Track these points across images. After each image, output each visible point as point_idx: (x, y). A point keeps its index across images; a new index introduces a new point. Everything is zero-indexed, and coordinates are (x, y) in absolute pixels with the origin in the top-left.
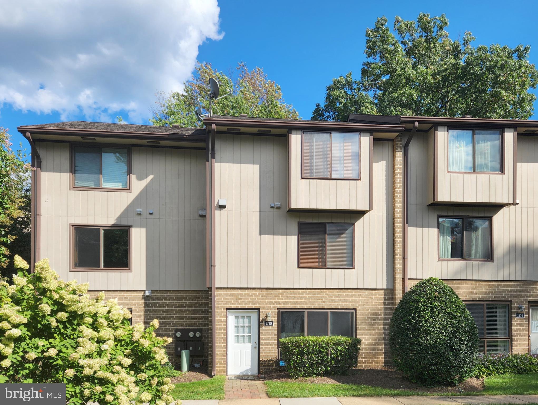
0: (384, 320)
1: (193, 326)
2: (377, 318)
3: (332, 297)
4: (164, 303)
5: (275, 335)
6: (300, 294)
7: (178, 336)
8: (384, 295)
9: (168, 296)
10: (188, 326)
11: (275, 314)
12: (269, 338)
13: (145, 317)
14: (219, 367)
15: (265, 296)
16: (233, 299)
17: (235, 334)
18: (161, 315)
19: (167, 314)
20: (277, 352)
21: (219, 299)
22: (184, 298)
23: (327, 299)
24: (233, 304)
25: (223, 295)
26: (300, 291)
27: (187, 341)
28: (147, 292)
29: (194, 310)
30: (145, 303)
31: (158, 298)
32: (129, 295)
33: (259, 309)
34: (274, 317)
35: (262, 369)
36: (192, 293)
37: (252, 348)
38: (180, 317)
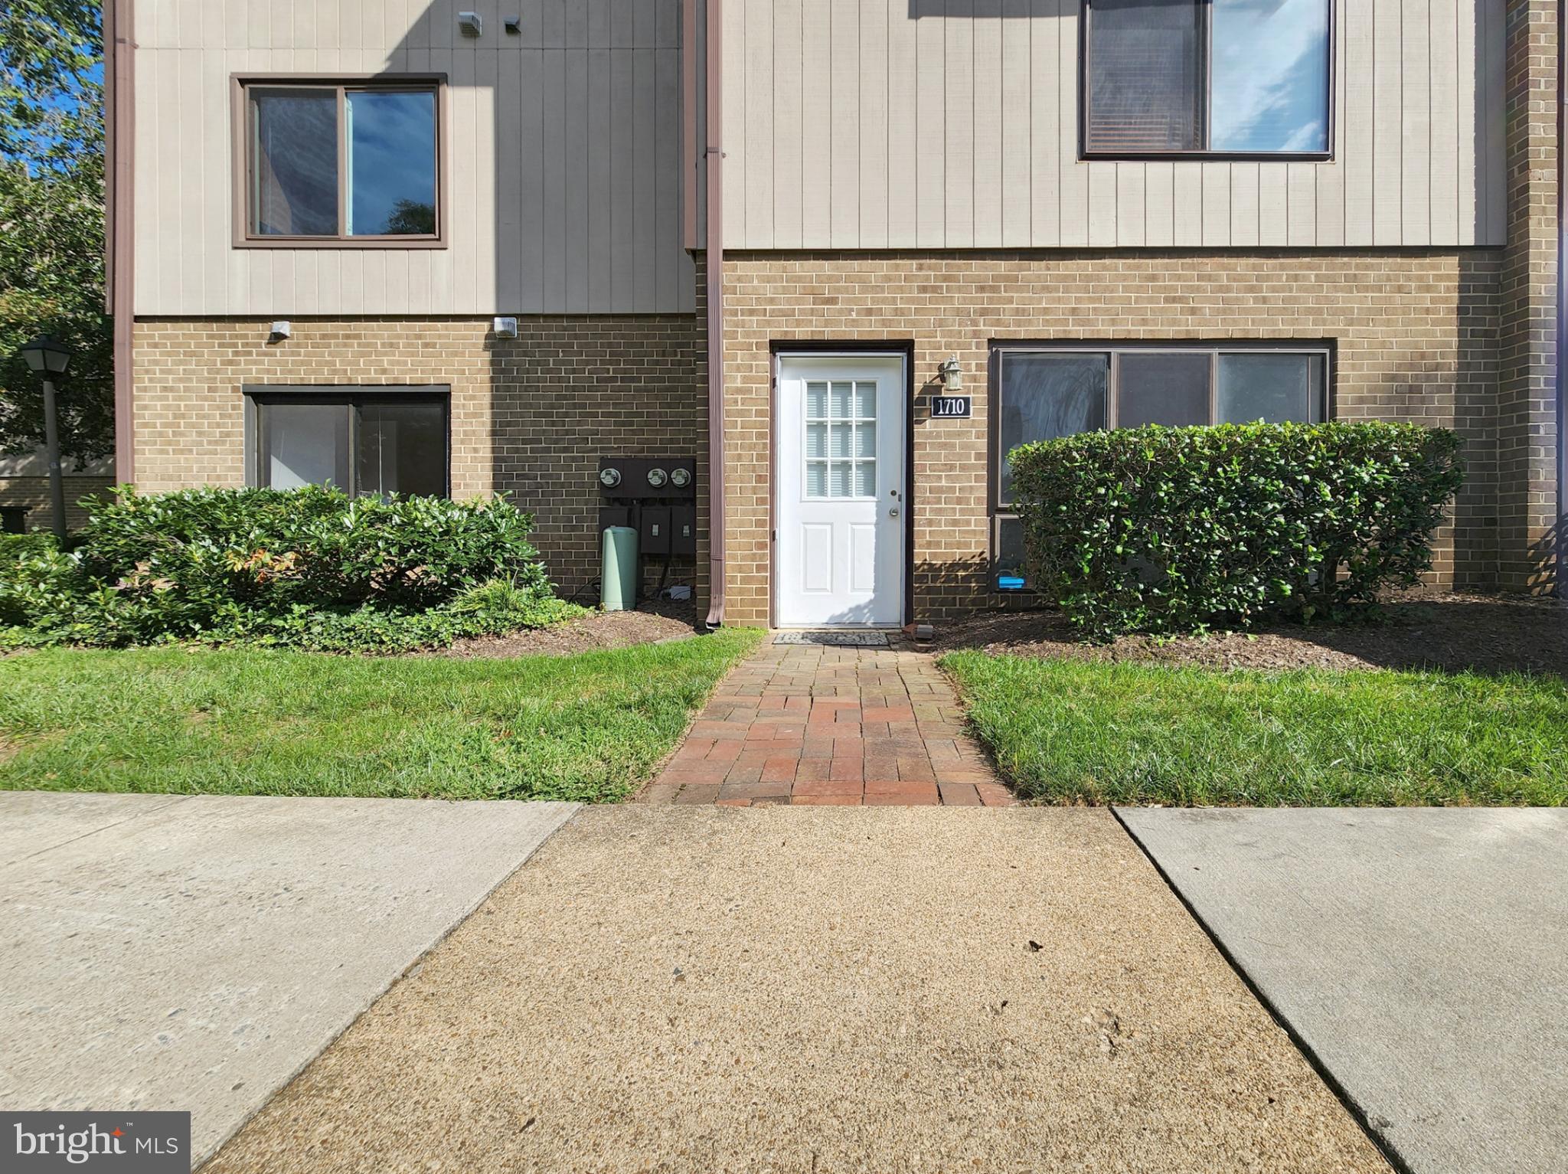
0: (1459, 389)
1: (665, 450)
2: (1428, 378)
3: (1228, 289)
4: (563, 363)
5: (978, 456)
6: (1088, 278)
7: (608, 481)
8: (1462, 277)
9: (576, 337)
10: (650, 450)
11: (979, 367)
12: (952, 468)
13: (494, 415)
14: (741, 592)
15: (934, 289)
16: (798, 301)
17: (808, 456)
18: (552, 406)
19: (575, 406)
20: (986, 528)
21: (739, 302)
22: (633, 345)
23: (1207, 300)
24: (798, 323)
25: (755, 283)
26: (1089, 265)
27: (643, 502)
28: (497, 320)
29: (667, 389)
30: (492, 363)
31: (539, 345)
32: (440, 337)
33: (906, 346)
34: (975, 379)
35: (921, 602)
36: (660, 328)
37: (878, 514)
38: (618, 415)
